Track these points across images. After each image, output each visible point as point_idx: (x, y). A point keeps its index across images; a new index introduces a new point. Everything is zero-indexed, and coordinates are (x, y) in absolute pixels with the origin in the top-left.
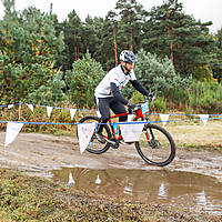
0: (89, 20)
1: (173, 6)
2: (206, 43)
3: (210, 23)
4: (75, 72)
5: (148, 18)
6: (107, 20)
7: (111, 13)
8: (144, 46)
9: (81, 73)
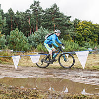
0: (18, 13)
1: (55, 9)
2: (69, 25)
3: (70, 17)
4: (11, 36)
5: (44, 13)
6: (26, 13)
7: (28, 10)
8: (42, 25)
9: (14, 36)
